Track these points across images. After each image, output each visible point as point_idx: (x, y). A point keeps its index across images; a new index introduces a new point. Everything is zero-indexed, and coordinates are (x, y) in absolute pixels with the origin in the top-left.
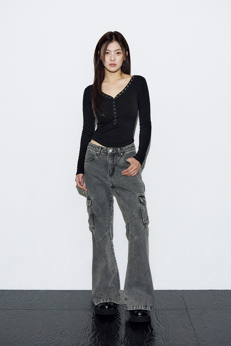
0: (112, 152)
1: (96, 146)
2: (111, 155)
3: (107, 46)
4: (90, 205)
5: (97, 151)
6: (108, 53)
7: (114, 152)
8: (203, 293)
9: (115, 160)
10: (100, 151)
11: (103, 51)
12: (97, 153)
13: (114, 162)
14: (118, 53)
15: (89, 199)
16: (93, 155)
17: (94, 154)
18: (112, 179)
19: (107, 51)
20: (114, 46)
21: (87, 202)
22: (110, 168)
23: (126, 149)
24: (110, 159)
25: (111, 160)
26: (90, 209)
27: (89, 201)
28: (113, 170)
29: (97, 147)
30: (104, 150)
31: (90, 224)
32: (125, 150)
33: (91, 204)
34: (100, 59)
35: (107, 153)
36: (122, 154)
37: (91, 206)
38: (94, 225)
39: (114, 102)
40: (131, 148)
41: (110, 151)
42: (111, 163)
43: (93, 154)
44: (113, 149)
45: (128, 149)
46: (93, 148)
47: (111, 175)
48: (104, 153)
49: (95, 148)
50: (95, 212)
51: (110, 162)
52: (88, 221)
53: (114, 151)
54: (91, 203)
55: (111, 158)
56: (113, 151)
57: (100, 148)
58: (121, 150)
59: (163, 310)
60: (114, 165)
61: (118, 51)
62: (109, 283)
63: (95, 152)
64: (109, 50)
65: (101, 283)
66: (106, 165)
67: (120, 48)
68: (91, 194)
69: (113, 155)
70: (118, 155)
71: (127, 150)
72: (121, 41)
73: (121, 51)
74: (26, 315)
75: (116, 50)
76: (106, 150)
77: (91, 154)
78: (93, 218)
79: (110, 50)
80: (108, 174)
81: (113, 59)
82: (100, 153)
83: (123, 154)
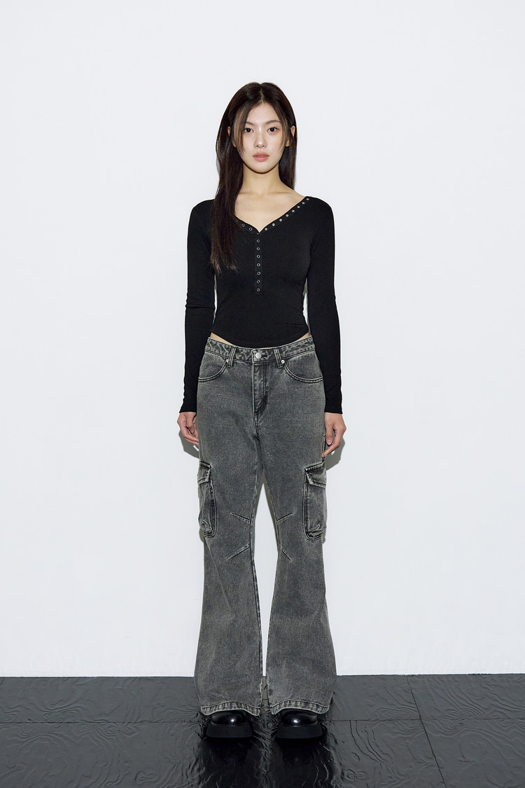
0: (262, 359)
1: (223, 346)
2: (259, 366)
3: (246, 115)
4: (207, 480)
5: (227, 358)
6: (249, 130)
7: (267, 358)
8: (456, 681)
9: (268, 377)
10: (235, 358)
11: (238, 127)
12: (227, 361)
13: (266, 381)
14: (272, 130)
15: (204, 466)
16: (219, 366)
17: (220, 364)
18: (260, 422)
19: (247, 126)
20: (262, 115)
21: (199, 474)
22: (257, 396)
23: (293, 349)
24: (257, 374)
25: (260, 377)
26: (206, 489)
27: (204, 470)
28: (265, 400)
29: (227, 349)
30: (243, 355)
31: (203, 525)
32: (290, 351)
33: (209, 479)
34: (232, 144)
35: (249, 362)
36: (283, 362)
37: (209, 482)
38: (213, 526)
39: (258, 241)
40: (303, 346)
41: (258, 356)
42: (260, 385)
43: (218, 364)
44: (264, 351)
45: (296, 349)
46: (217, 351)
47: (258, 412)
48: (244, 361)
49: (223, 349)
50: (217, 497)
51: (258, 382)
52: (199, 519)
53: (265, 356)
54: (210, 476)
55: (260, 374)
56: (263, 356)
57: (233, 351)
58: (281, 352)
59: (368, 722)
60: (267, 388)
61: (272, 125)
62: (238, 664)
63: (221, 358)
64: (251, 124)
65: (217, 661)
66: (248, 389)
67: (277, 119)
68: (212, 454)
69: (264, 366)
70: (274, 365)
71: (295, 352)
72: (279, 101)
73: (278, 125)
74: (57, 735)
75: (268, 123)
76: (248, 354)
77: (214, 365)
78: (211, 511)
79: (254, 122)
80: (250, 409)
81: (260, 143)
82: (233, 362)
83: (286, 360)
